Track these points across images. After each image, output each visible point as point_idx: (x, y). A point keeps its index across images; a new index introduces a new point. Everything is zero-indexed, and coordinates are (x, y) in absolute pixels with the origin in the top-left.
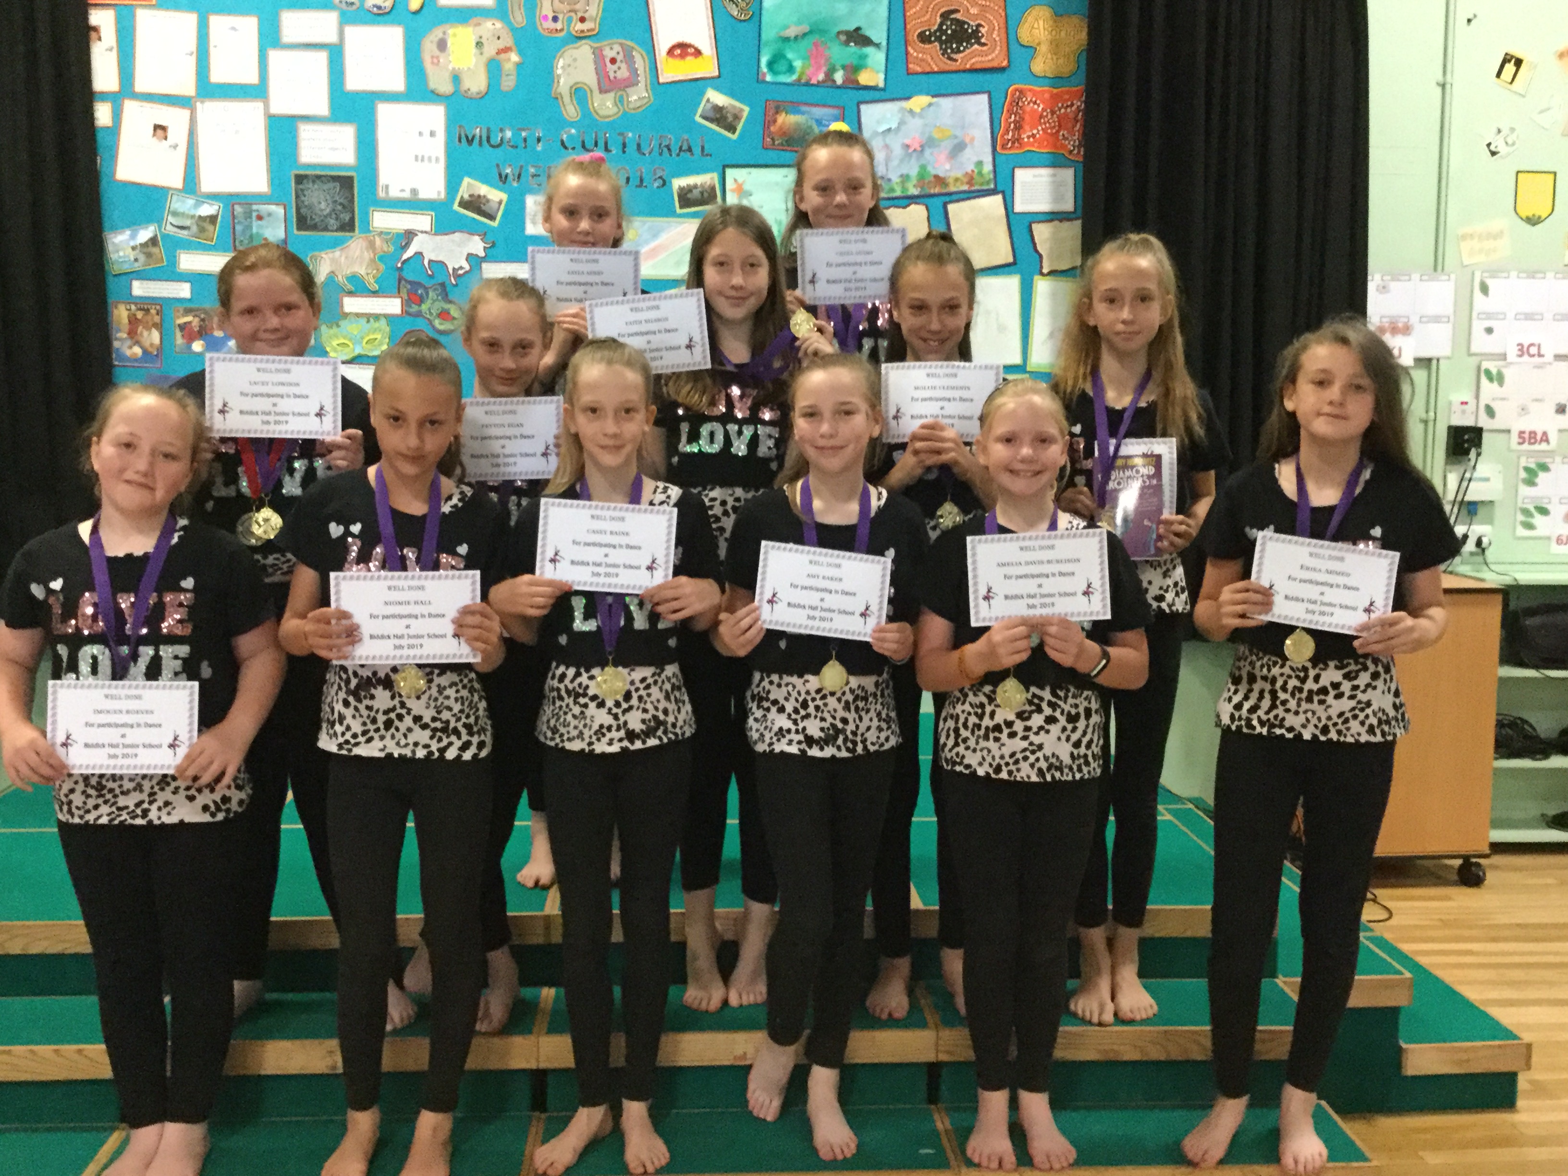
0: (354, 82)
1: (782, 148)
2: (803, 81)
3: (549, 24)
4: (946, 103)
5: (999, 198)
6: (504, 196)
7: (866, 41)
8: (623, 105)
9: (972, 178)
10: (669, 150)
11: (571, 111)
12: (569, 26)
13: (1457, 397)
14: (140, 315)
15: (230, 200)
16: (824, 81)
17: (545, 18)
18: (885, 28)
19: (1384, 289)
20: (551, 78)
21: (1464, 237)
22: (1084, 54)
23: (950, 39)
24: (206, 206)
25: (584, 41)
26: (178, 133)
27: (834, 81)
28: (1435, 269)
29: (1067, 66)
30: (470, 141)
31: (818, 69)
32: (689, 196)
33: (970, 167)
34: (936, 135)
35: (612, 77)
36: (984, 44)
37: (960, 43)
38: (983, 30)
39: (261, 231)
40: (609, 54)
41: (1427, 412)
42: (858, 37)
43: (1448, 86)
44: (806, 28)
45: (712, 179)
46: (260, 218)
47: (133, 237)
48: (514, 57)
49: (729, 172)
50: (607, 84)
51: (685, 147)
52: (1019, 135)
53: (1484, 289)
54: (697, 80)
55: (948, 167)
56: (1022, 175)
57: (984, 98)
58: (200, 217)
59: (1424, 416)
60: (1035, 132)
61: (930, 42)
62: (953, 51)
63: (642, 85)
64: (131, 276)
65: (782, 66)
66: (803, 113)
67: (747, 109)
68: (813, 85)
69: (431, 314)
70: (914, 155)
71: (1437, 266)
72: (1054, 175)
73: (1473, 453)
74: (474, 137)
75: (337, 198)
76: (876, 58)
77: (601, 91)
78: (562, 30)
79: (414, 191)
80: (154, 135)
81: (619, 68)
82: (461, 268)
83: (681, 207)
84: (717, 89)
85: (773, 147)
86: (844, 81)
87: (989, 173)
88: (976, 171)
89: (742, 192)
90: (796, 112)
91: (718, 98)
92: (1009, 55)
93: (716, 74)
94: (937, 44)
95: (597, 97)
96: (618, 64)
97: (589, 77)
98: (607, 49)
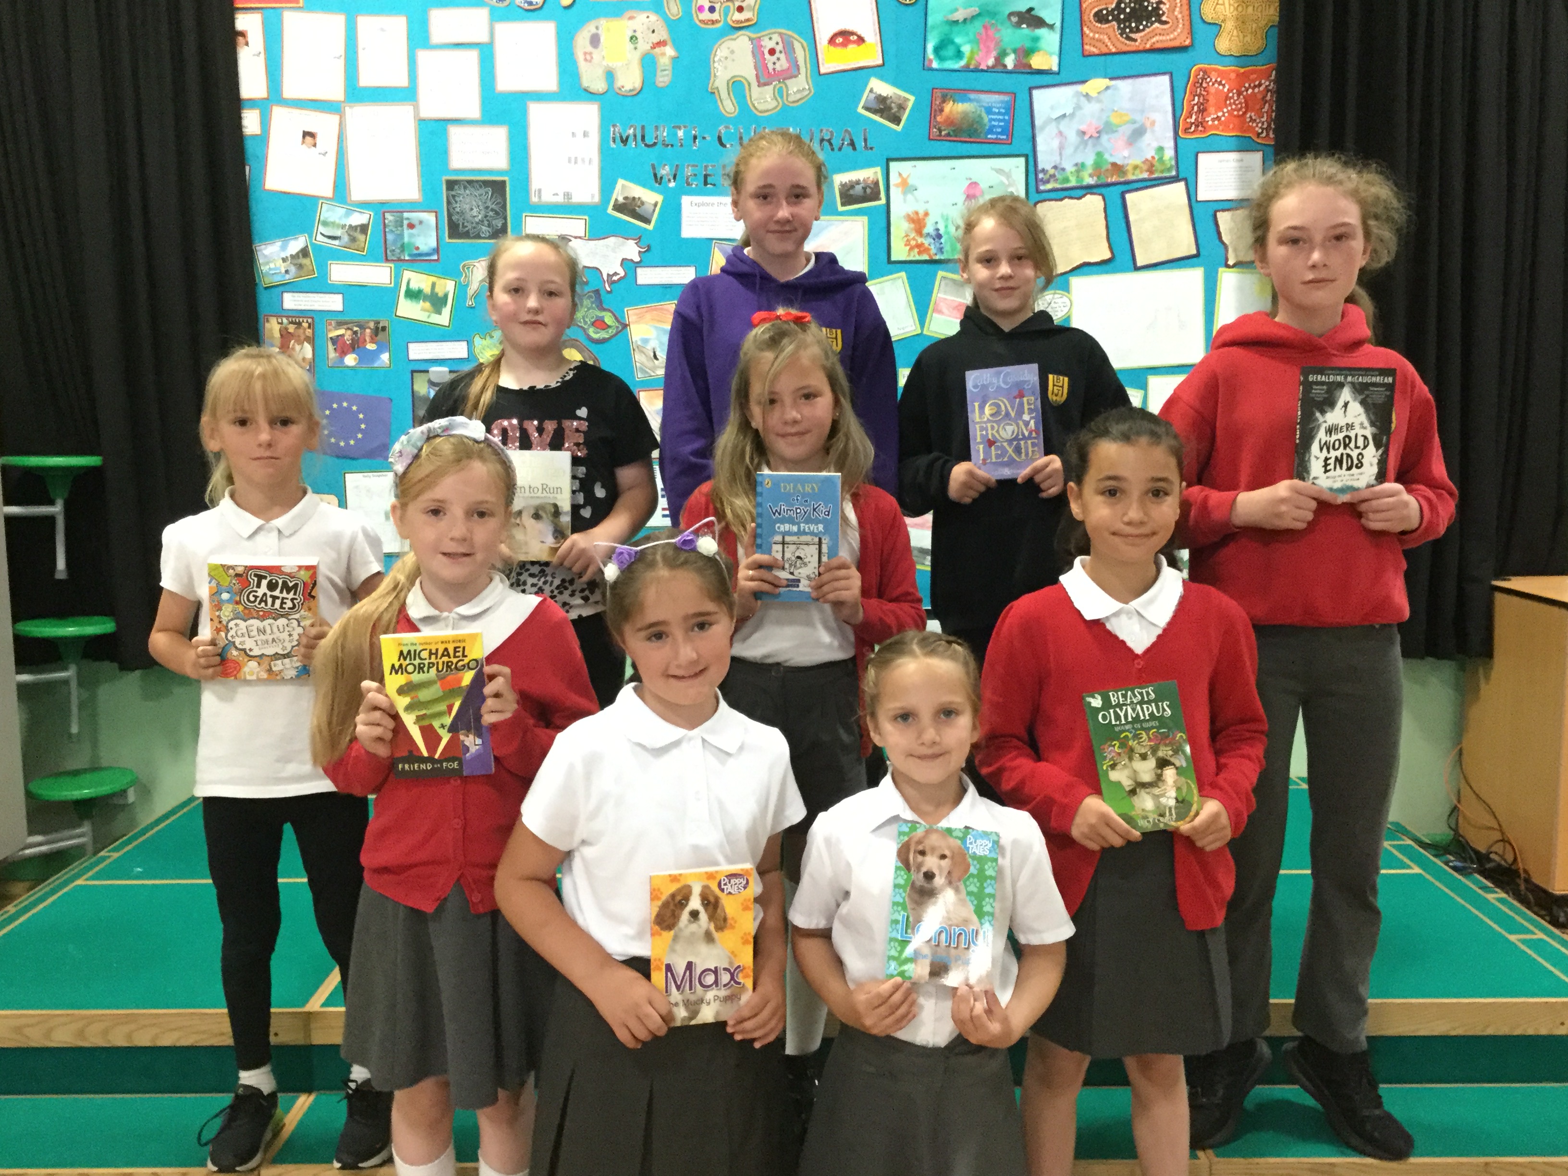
0: (505, 83)
1: (948, 138)
2: (972, 67)
3: (706, 15)
4: (1124, 86)
5: (1182, 185)
6: (659, 198)
7: (1039, 23)
8: (782, 97)
9: (1152, 165)
10: (831, 144)
11: (729, 106)
12: (726, 15)
14: (292, 328)
15: (382, 208)
16: (993, 67)
17: (701, 9)
18: (1059, 7)
22: (1276, 30)
23: (1128, 18)
24: (356, 214)
25: (741, 32)
26: (327, 140)
27: (1005, 66)
29: (1254, 44)
30: (625, 141)
31: (988, 52)
32: (851, 192)
33: (1150, 154)
34: (1114, 120)
35: (771, 70)
36: (1166, 23)
37: (1139, 22)
38: (1164, 8)
39: (413, 240)
40: (768, 44)
42: (1030, 19)
44: (975, 10)
45: (876, 173)
46: (411, 226)
47: (284, 248)
48: (669, 51)
49: (892, 165)
50: (765, 77)
51: (847, 141)
52: (1203, 118)
54: (858, 69)
55: (1126, 153)
56: (1206, 161)
57: (1166, 78)
58: (350, 226)
60: (1220, 114)
61: (1108, 21)
62: (1131, 31)
63: (802, 77)
64: (281, 289)
65: (950, 51)
66: (970, 100)
67: (912, 99)
68: (982, 71)
69: (586, 323)
70: (1090, 142)
72: (1242, 160)
74: (627, 138)
75: (489, 204)
76: (1050, 40)
77: (760, 85)
78: (719, 21)
79: (567, 195)
80: (303, 142)
81: (778, 59)
82: (616, 274)
83: (843, 204)
84: (882, 78)
85: (939, 138)
86: (1015, 66)
87: (1170, 159)
88: (1157, 157)
89: (907, 187)
90: (964, 100)
91: (881, 87)
92: (1191, 33)
93: (880, 62)
94: (1114, 23)
95: (756, 91)
96: (777, 55)
97: (746, 69)
98: (766, 39)
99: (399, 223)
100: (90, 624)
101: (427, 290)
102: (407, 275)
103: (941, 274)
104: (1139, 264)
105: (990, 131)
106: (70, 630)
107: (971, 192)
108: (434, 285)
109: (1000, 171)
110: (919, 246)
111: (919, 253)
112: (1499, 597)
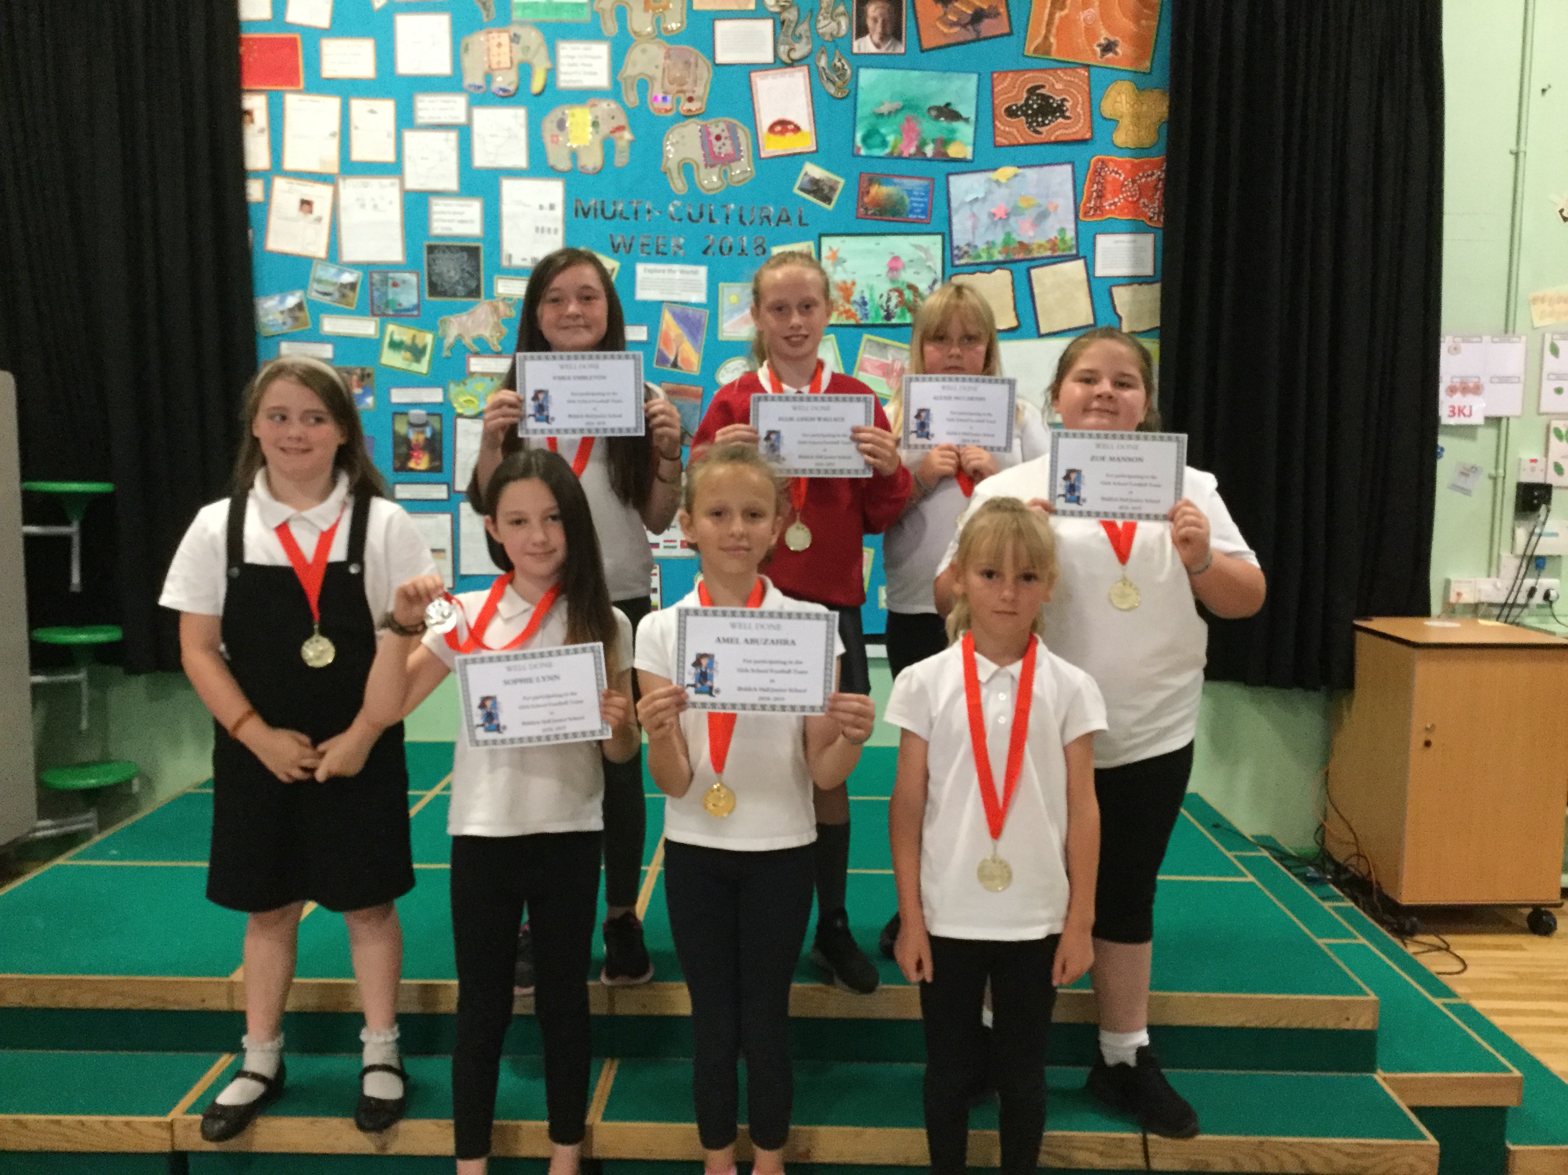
0: (480, 160)
1: (872, 217)
2: (895, 155)
3: (659, 104)
4: (1032, 174)
6: (616, 265)
7: (954, 116)
8: (727, 178)
9: (1055, 245)
10: (769, 220)
11: (679, 184)
12: (678, 106)
13: (1526, 455)
15: (368, 268)
16: (915, 155)
17: (656, 98)
18: (974, 102)
19: (1456, 350)
20: (660, 153)
21: (1535, 301)
22: (1165, 126)
23: (1036, 113)
25: (692, 120)
26: (323, 208)
27: (924, 154)
28: (1506, 331)
29: (1147, 137)
30: (586, 214)
31: (910, 141)
33: (1053, 234)
34: (1022, 204)
35: (717, 153)
36: (1068, 118)
37: (1045, 116)
38: (1068, 105)
40: (715, 131)
41: (1496, 468)
42: (948, 113)
43: (1521, 155)
44: (899, 104)
45: (809, 247)
46: (395, 285)
47: (282, 301)
48: (627, 135)
49: (824, 240)
50: (713, 160)
51: (784, 217)
52: (1101, 203)
53: (1555, 351)
54: (795, 154)
55: (1031, 233)
56: (1103, 242)
57: (1068, 168)
59: (1493, 472)
60: (1116, 200)
61: (1017, 116)
62: (1038, 125)
63: (744, 160)
65: (876, 140)
66: (895, 184)
67: (842, 182)
68: (906, 158)
70: (1000, 223)
71: (1507, 330)
72: (1135, 241)
73: (1543, 509)
74: (589, 209)
75: (464, 266)
76: (965, 132)
77: (706, 166)
78: (670, 110)
80: (301, 209)
81: (724, 144)
84: (817, 163)
85: (865, 217)
86: (935, 154)
87: (1072, 239)
88: (1059, 237)
89: (836, 259)
90: (888, 183)
91: (815, 171)
92: (1091, 128)
93: (814, 148)
94: (1023, 118)
95: (703, 171)
96: (723, 140)
97: (696, 153)
98: (713, 126)
99: (384, 282)
100: (101, 631)
101: (409, 342)
102: (391, 328)
103: (866, 336)
104: (1043, 330)
105: (912, 211)
106: (82, 637)
107: (894, 264)
108: (414, 337)
109: (918, 247)
110: (847, 312)
111: (848, 318)
112: (1359, 634)
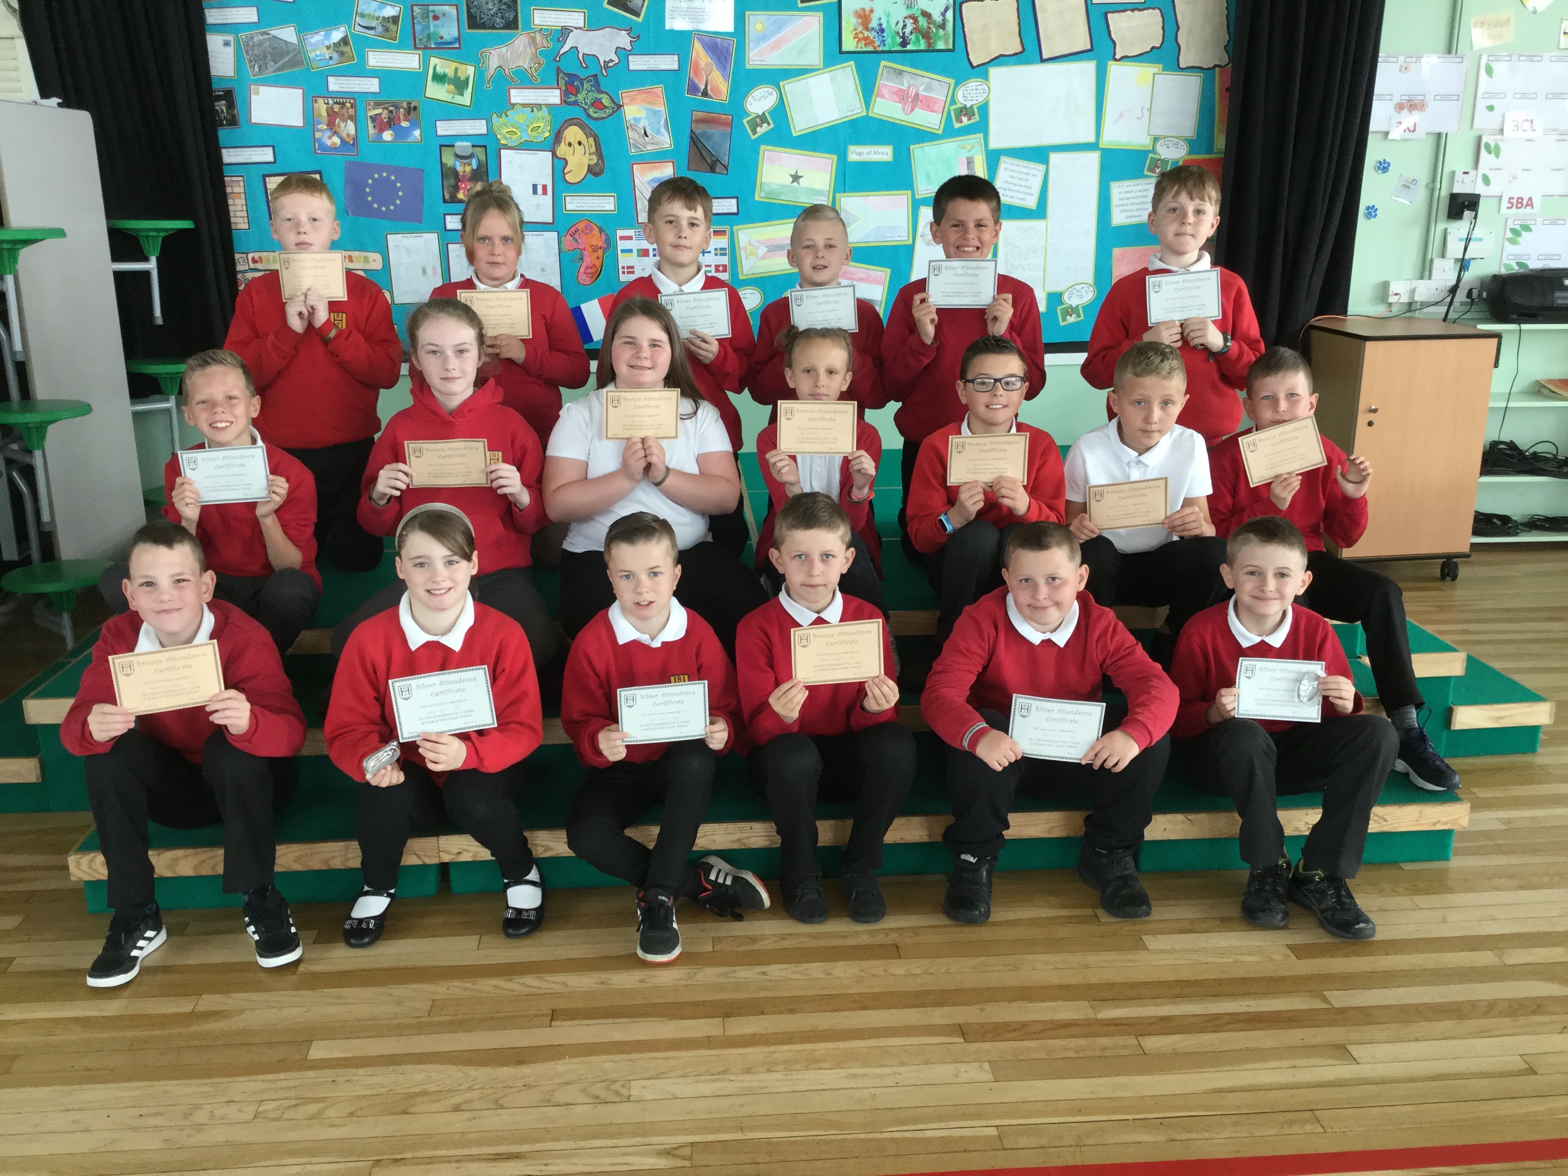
13: (1459, 167)
15: (410, 2)
19: (1405, 69)
21: (1475, 24)
24: (389, 8)
28: (1450, 52)
39: (438, 30)
41: (1434, 180)
46: (436, 18)
47: (327, 36)
53: (1489, 71)
58: (383, 18)
59: (1431, 184)
64: (326, 73)
69: (586, 104)
71: (1452, 49)
73: (1472, 213)
82: (611, 61)
83: (802, 2)
99: (425, 16)
101: (451, 74)
102: (434, 61)
103: (883, 63)
104: (1045, 57)
108: (456, 69)
110: (866, 39)
111: (866, 45)
